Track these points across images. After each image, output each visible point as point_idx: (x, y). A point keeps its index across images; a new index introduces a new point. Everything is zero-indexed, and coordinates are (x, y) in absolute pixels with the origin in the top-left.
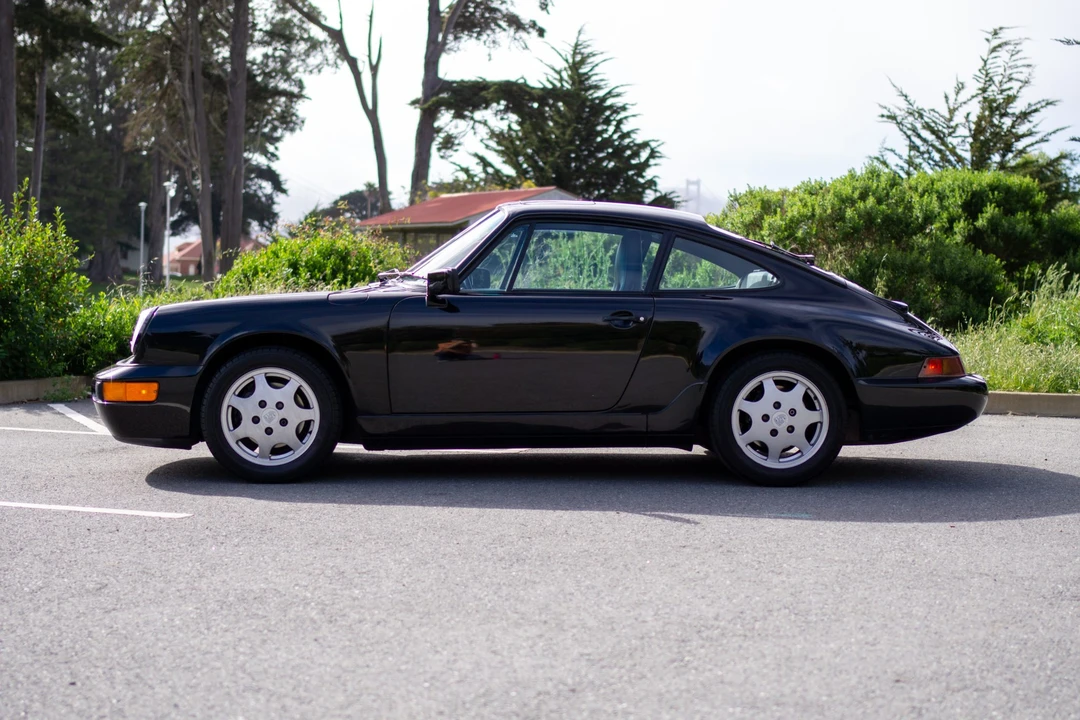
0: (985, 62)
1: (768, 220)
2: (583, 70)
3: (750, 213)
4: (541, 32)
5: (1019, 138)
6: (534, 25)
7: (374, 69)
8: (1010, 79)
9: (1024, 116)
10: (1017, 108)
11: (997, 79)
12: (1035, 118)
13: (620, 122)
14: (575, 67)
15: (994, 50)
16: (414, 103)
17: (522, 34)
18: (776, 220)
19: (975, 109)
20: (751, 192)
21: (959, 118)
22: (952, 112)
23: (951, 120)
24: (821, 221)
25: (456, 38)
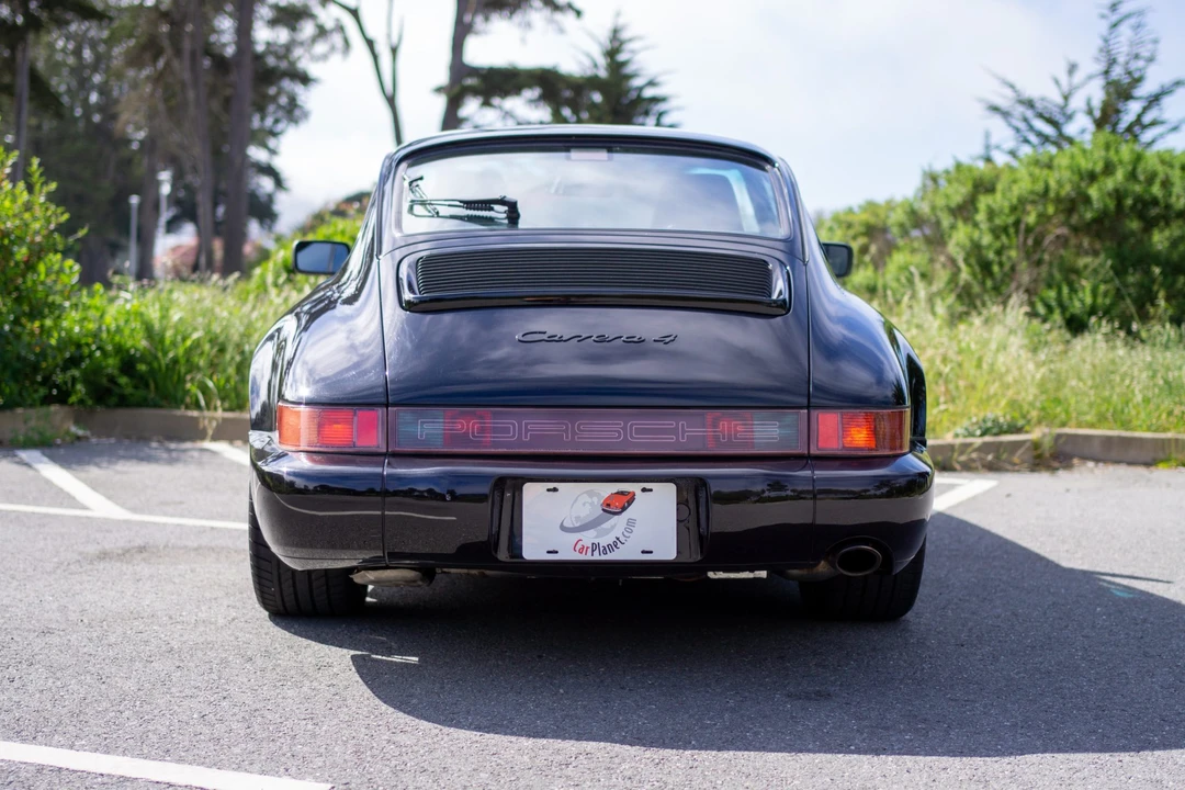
0: (1106, 41)
1: (984, 202)
2: (621, 57)
3: (958, 194)
4: (578, 13)
5: (1144, 127)
6: (570, 6)
7: (394, 51)
8: (1137, 57)
9: (1154, 100)
10: (1146, 89)
11: (1121, 59)
12: (1166, 101)
13: (661, 114)
14: (612, 54)
15: (1115, 25)
16: (439, 90)
17: (558, 16)
18: (998, 200)
19: (1096, 93)
20: (959, 166)
21: (1077, 103)
22: (1066, 98)
23: (1066, 105)
24: (1058, 200)
25: (487, 19)
